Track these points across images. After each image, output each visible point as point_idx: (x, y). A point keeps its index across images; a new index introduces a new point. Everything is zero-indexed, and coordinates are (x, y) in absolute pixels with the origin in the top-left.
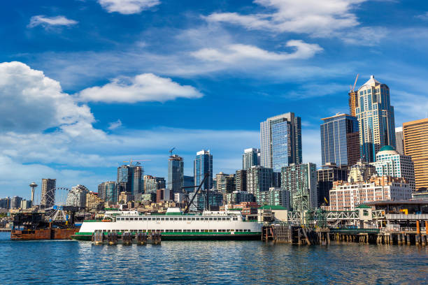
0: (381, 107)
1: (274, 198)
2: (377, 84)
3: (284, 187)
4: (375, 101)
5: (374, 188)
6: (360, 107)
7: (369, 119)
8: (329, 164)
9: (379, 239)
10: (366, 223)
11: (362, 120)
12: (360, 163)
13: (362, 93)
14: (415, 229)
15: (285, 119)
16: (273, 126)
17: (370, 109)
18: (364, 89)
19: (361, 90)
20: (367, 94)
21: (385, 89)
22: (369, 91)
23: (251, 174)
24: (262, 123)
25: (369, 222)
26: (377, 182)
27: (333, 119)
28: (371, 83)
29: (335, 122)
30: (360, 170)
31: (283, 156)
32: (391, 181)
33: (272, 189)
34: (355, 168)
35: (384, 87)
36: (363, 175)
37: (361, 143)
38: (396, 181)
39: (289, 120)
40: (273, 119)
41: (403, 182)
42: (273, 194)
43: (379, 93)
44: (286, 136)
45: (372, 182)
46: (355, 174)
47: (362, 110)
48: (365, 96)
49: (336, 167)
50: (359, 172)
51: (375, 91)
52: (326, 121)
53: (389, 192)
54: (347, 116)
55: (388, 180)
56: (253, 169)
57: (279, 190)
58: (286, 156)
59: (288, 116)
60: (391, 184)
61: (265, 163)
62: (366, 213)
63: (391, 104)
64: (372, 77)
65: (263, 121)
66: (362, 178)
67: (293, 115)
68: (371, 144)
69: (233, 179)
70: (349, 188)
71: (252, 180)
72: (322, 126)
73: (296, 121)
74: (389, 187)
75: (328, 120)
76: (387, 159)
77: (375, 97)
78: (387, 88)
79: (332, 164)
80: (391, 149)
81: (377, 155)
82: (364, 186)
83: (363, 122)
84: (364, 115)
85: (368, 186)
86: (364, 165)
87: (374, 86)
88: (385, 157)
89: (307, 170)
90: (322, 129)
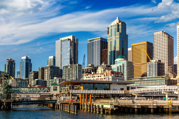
0: (121, 35)
2: (120, 22)
4: (119, 31)
5: (103, 77)
6: (110, 34)
7: (114, 41)
8: (90, 65)
10: (55, 96)
11: (111, 42)
12: (103, 64)
15: (69, 39)
16: (63, 43)
17: (115, 36)
18: (113, 24)
19: (111, 25)
20: (114, 27)
23: (47, 70)
24: (57, 42)
27: (94, 40)
29: (95, 42)
30: (103, 68)
31: (67, 61)
32: (113, 73)
33: (55, 78)
34: (100, 67)
35: (123, 24)
39: (72, 40)
40: (63, 39)
42: (56, 81)
43: (120, 27)
44: (69, 49)
46: (100, 70)
47: (111, 36)
48: (113, 28)
51: (118, 25)
52: (90, 41)
53: (111, 79)
54: (101, 38)
55: (111, 73)
56: (48, 67)
57: (59, 79)
59: (71, 37)
60: (112, 75)
64: (117, 18)
67: (73, 37)
69: (38, 73)
70: (91, 77)
71: (47, 73)
72: (88, 44)
74: (111, 77)
75: (92, 40)
77: (118, 29)
78: (125, 24)
79: (91, 65)
80: (123, 58)
81: (115, 61)
82: (98, 76)
83: (111, 43)
84: (112, 39)
85: (100, 76)
86: (105, 65)
87: (118, 22)
88: (119, 62)
89: (77, 68)
90: (88, 45)
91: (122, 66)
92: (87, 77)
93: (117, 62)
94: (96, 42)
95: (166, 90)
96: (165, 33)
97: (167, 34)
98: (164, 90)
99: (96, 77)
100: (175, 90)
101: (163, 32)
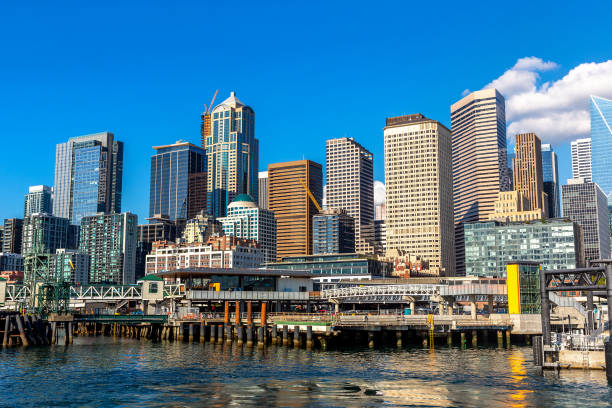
0: (241, 138)
1: (63, 266)
2: (238, 105)
3: (83, 248)
4: (234, 129)
5: (210, 253)
6: (212, 136)
7: (223, 154)
8: (159, 216)
9: (165, 331)
10: (153, 305)
11: (214, 155)
12: (200, 217)
13: (216, 116)
14: (222, 316)
15: (97, 143)
16: (78, 151)
17: (226, 140)
18: (220, 110)
19: (216, 111)
20: (224, 118)
21: (249, 113)
22: (227, 114)
23: (31, 226)
24: (59, 146)
25: (158, 304)
26: (216, 245)
27: (170, 148)
28: (230, 102)
29: (173, 154)
30: (200, 226)
31: (89, 201)
32: (236, 243)
33: (60, 251)
34: (192, 224)
35: (248, 111)
36: (203, 234)
37: (210, 189)
38: (242, 244)
39: (105, 144)
40: (79, 140)
41: (252, 246)
42: (63, 259)
43: (239, 119)
44: (97, 169)
45: (209, 245)
46: (192, 232)
47: (216, 141)
48: (221, 121)
49: (168, 222)
50: (198, 230)
51: (234, 115)
52: (160, 150)
53: (231, 259)
54: (191, 146)
55: (231, 241)
56: (35, 218)
57: (72, 252)
58: (95, 201)
59: (102, 138)
60: (234, 248)
61: (60, 211)
62: (154, 289)
63: (256, 137)
64: (232, 94)
65: (62, 142)
66: (200, 238)
67: (110, 137)
68: (224, 192)
70: (175, 252)
71: (31, 235)
72: (154, 158)
73: (115, 148)
74: (231, 253)
75: (164, 149)
76: (241, 214)
77: (234, 123)
78: (252, 112)
79: (163, 216)
80: (249, 200)
81: (229, 207)
82: (197, 250)
83: (214, 159)
84: (217, 148)
85: (202, 250)
86: (206, 220)
87: (234, 107)
88: (239, 210)
89: (122, 224)
90: (153, 163)
91: (247, 221)
92: (164, 252)
93: (235, 211)
94: (175, 154)
95: (413, 292)
96: (353, 142)
97: (358, 145)
98: (408, 292)
99: (191, 251)
100: (431, 292)
101: (348, 140)
